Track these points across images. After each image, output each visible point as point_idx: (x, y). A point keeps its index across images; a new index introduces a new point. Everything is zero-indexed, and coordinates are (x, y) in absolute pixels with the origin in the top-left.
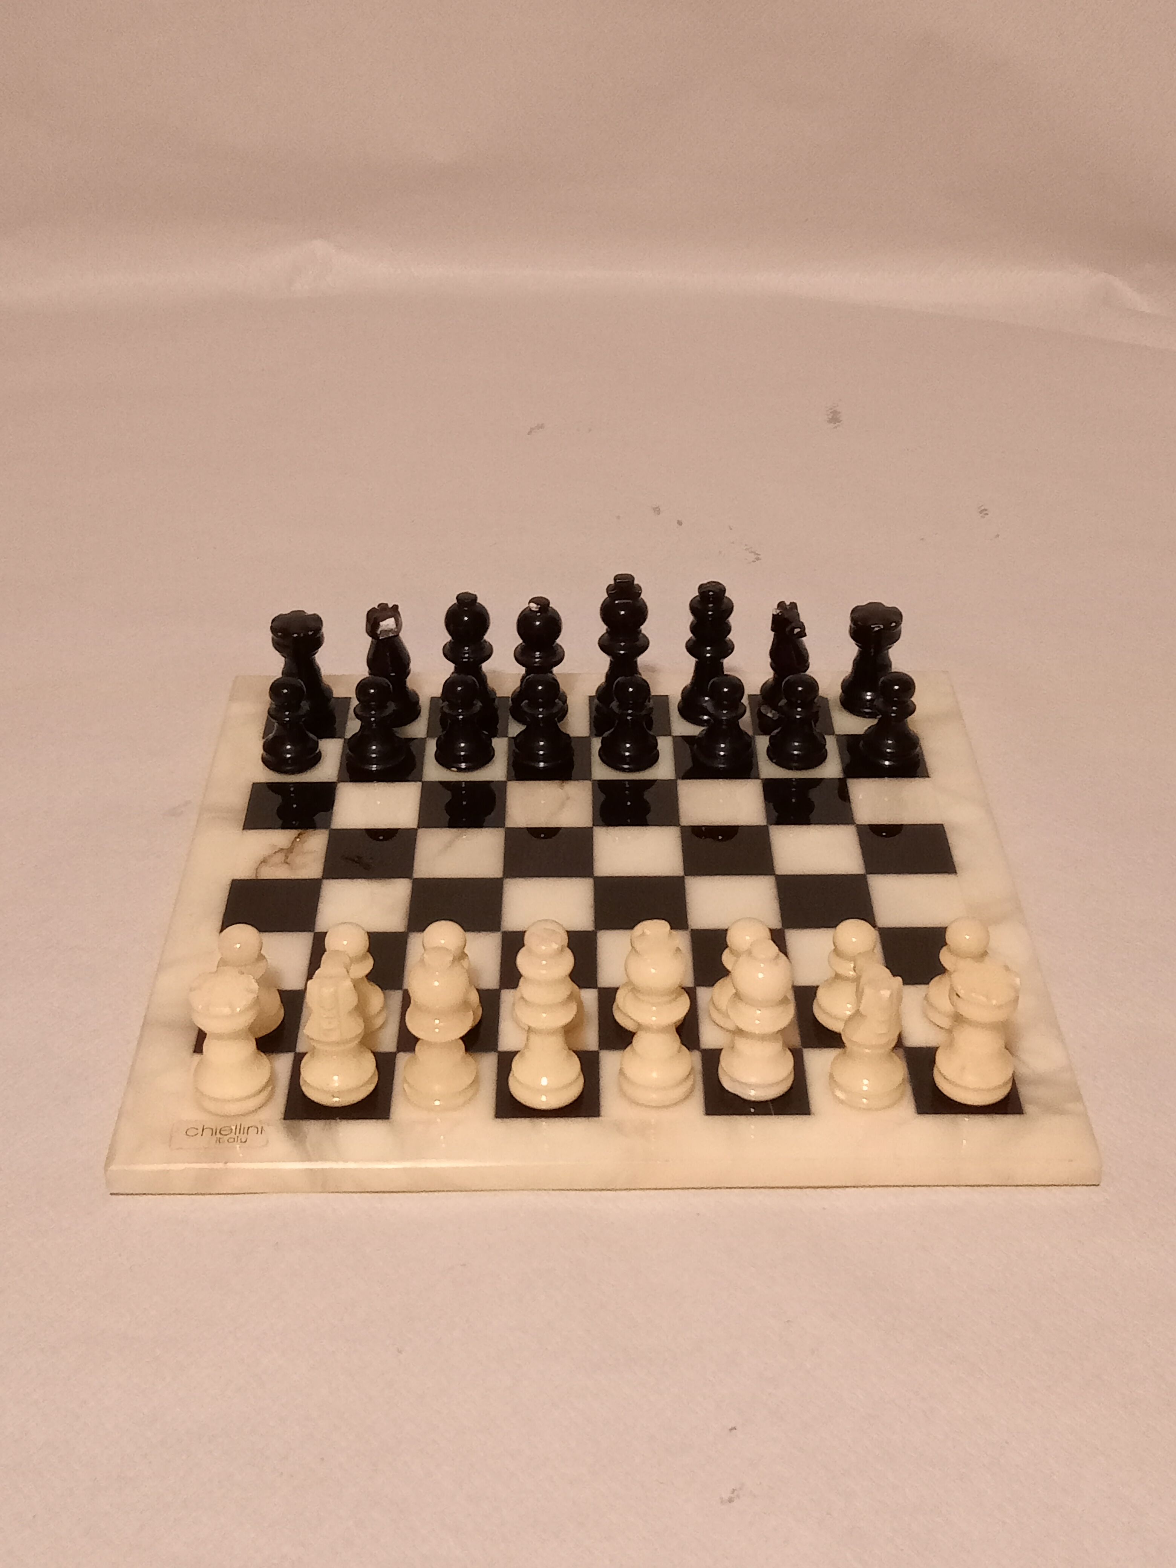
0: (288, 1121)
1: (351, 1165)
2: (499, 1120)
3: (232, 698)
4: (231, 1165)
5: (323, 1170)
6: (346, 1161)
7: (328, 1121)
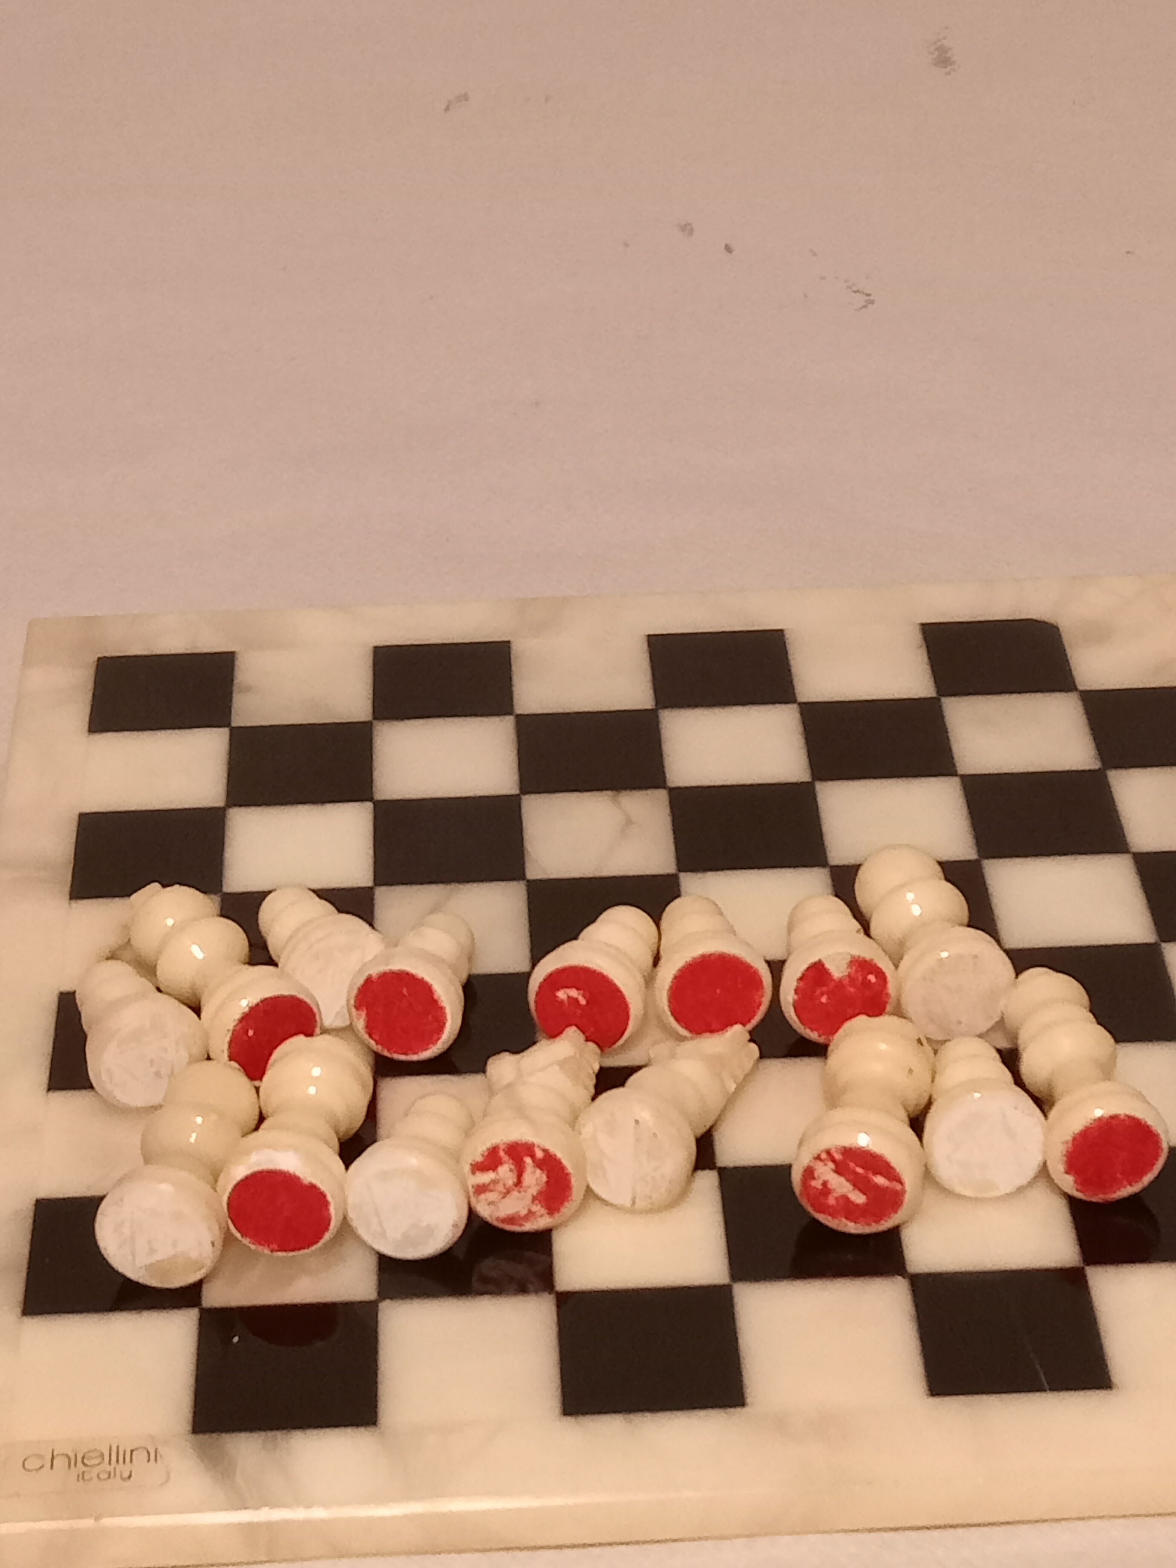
0: (201, 1437)
1: (319, 1513)
2: (570, 1420)
3: (27, 662)
4: (107, 1522)
5: (269, 1526)
6: (309, 1506)
7: (270, 1434)
